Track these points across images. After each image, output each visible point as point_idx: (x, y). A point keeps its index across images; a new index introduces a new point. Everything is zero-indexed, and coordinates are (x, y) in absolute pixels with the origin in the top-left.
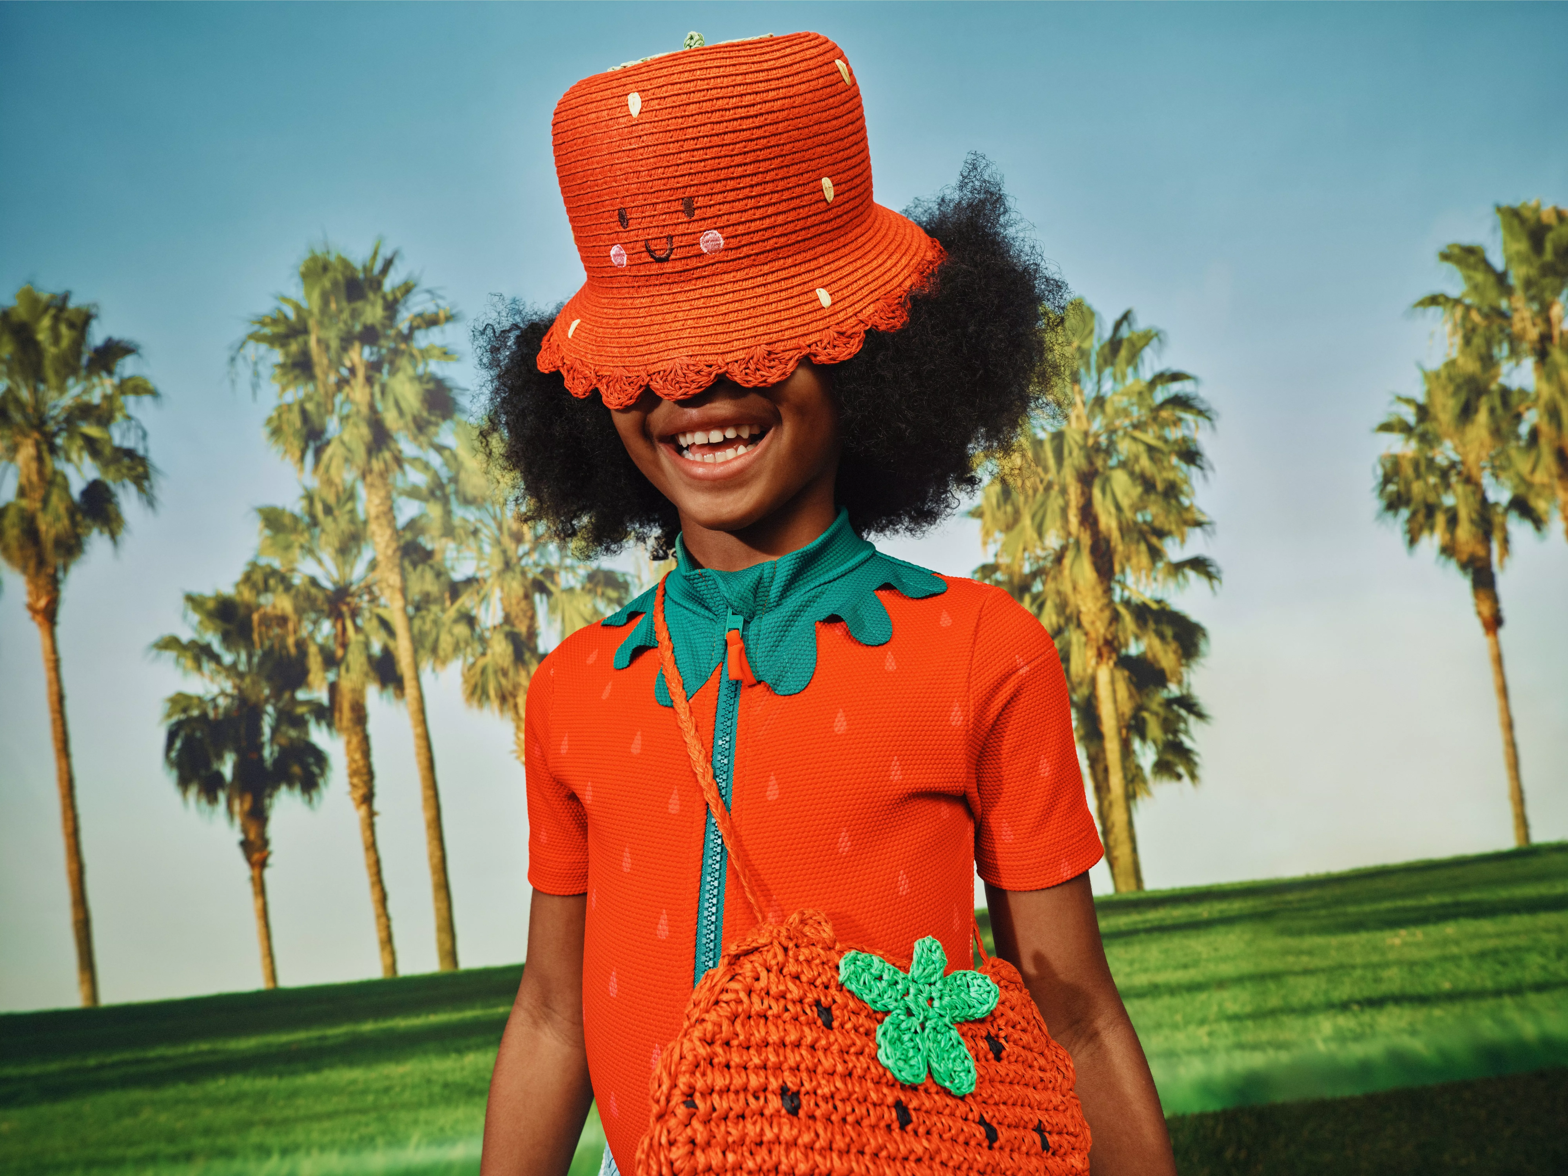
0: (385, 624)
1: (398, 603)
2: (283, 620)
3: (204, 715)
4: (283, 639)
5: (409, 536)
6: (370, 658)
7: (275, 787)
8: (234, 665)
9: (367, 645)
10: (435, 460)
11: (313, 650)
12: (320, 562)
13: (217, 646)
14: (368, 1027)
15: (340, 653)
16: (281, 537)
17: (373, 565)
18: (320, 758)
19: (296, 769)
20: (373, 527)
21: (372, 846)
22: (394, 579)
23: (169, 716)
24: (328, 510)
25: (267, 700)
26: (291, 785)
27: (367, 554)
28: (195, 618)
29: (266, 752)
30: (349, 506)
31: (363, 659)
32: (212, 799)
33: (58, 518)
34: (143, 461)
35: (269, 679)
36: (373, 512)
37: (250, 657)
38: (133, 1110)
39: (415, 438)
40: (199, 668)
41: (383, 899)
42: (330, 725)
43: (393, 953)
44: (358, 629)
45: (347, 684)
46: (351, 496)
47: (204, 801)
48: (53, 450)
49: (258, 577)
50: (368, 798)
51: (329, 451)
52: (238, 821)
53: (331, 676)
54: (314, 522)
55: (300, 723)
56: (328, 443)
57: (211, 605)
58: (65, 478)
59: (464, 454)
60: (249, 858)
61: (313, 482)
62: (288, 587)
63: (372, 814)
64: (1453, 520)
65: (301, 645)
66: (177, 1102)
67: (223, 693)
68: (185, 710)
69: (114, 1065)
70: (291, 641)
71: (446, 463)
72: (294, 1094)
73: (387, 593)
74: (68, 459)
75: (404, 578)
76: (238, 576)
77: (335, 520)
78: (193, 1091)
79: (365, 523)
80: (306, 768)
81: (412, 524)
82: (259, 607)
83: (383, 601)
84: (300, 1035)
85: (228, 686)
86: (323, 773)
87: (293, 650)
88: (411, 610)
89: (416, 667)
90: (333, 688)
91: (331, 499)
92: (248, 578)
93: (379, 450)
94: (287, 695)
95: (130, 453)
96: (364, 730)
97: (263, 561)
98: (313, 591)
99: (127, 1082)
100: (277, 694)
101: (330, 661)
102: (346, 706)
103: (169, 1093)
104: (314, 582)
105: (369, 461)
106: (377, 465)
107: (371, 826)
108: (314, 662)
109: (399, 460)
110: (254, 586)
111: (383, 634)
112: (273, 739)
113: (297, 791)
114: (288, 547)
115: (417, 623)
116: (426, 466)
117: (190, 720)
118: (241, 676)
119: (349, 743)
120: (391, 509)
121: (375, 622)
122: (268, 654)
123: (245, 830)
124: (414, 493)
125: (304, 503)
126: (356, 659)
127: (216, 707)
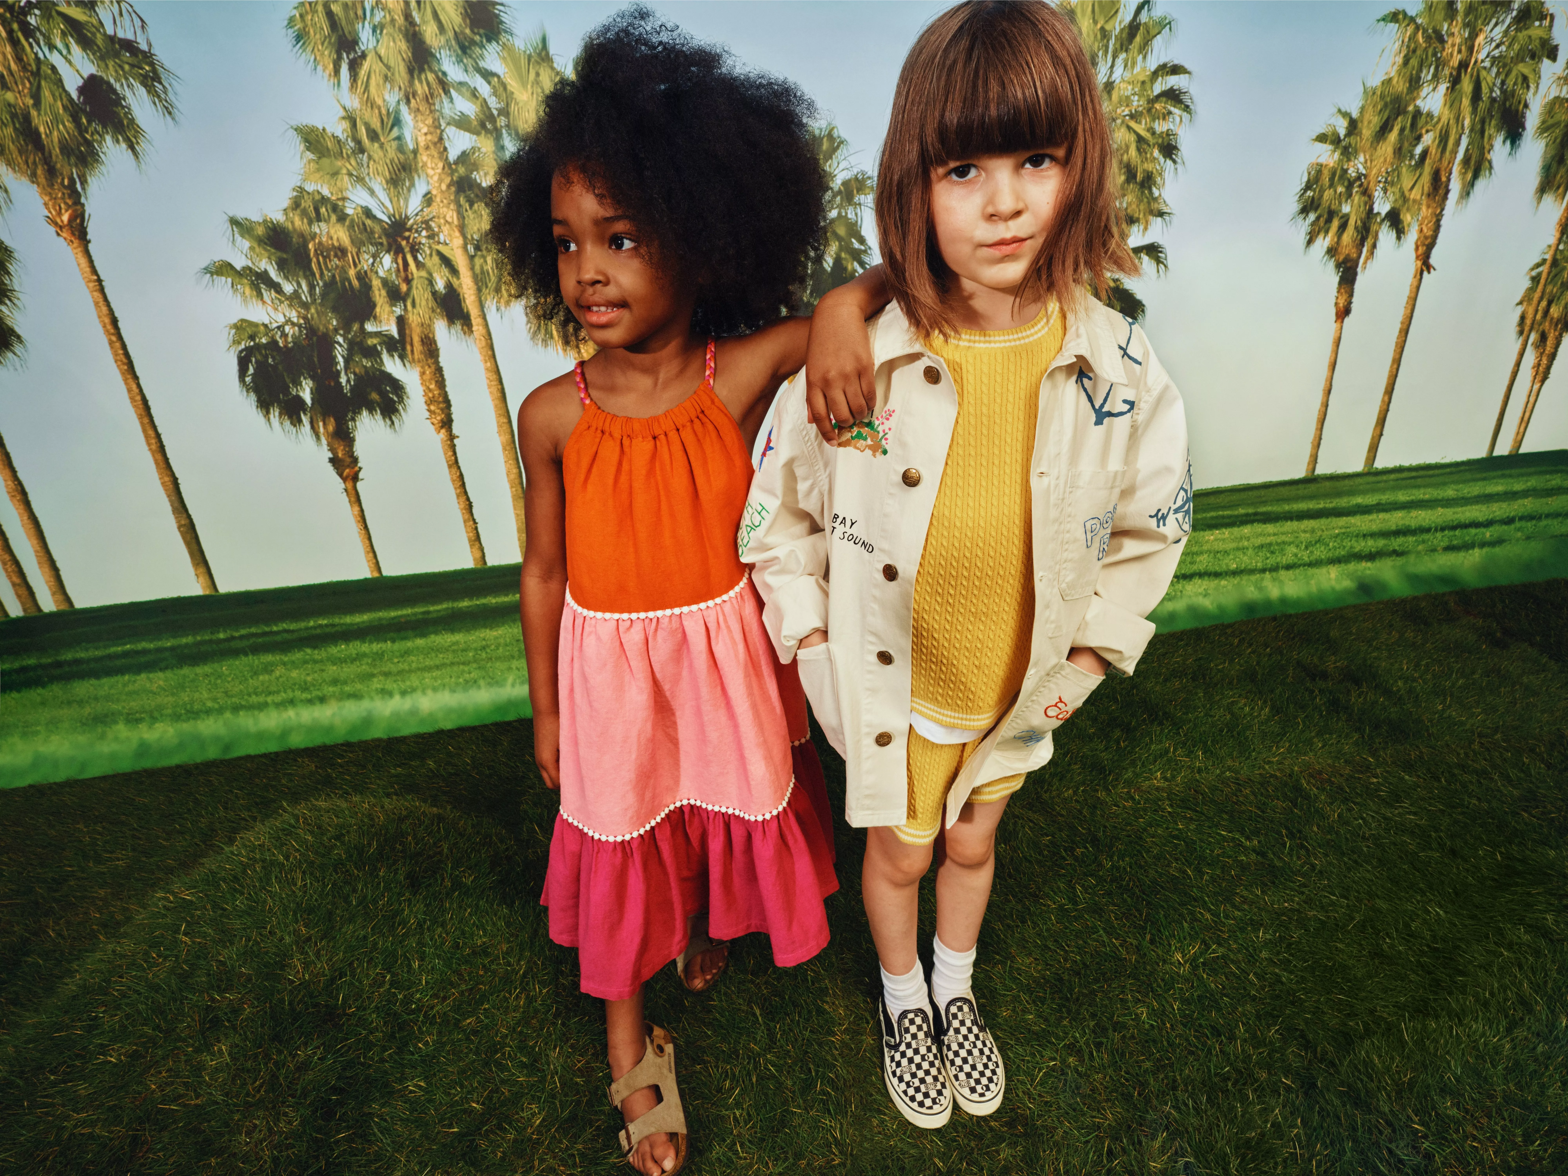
0: (446, 261)
1: (458, 241)
2: (341, 252)
3: (273, 343)
4: (344, 271)
5: (462, 170)
6: (434, 293)
7: (357, 411)
8: (296, 295)
9: (431, 282)
10: (484, 89)
11: (376, 283)
12: (372, 192)
13: (274, 274)
14: (465, 604)
15: (404, 287)
16: (325, 161)
17: (428, 199)
18: (397, 387)
19: (375, 396)
20: (424, 157)
21: (454, 464)
22: (451, 215)
23: (236, 342)
24: (373, 136)
25: (336, 330)
26: (371, 410)
27: (420, 188)
28: (245, 244)
29: (343, 380)
30: (395, 132)
31: (428, 295)
32: (296, 421)
33: (57, 119)
34: (148, 57)
35: (335, 309)
36: (422, 141)
37: (312, 287)
38: (267, 669)
39: (460, 61)
40: (260, 295)
41: (469, 507)
42: (402, 357)
43: (482, 549)
44: (419, 265)
45: (414, 319)
46: (397, 122)
47: (287, 423)
48: (28, 31)
49: (307, 203)
50: (447, 423)
51: (366, 65)
52: (324, 441)
53: (398, 311)
54: (361, 149)
55: (372, 353)
56: (364, 56)
57: (260, 231)
58: (54, 68)
59: (513, 84)
60: (340, 475)
61: (353, 102)
62: (342, 218)
63: (452, 437)
64: (1343, 227)
65: (362, 277)
66: (306, 662)
67: (289, 321)
68: (252, 337)
69: (242, 637)
70: (352, 273)
71: (495, 93)
72: (407, 653)
73: (446, 229)
74: (52, 47)
75: (461, 216)
76: (286, 203)
77: (382, 146)
78: (318, 654)
79: (415, 152)
80: (383, 394)
81: (464, 157)
82: (314, 236)
83: (442, 238)
84: (407, 611)
85: (293, 315)
86: (401, 400)
87: (356, 283)
88: (471, 249)
89: (482, 306)
90: (401, 322)
91: (376, 124)
92: (296, 204)
93: (422, 70)
94: (356, 327)
95: (129, 46)
96: (437, 362)
97: (310, 187)
98: (368, 222)
99: (256, 650)
100: (347, 327)
101: (395, 296)
102: (416, 340)
103: (298, 656)
104: (368, 213)
105: (411, 83)
106: (420, 88)
107: (453, 447)
108: (380, 296)
109: (444, 84)
110: (304, 213)
111: (445, 271)
112: (347, 368)
113: (378, 416)
114: (335, 174)
115: (478, 261)
116: (474, 94)
117: (258, 347)
118: (305, 306)
119: (423, 374)
120: (441, 139)
121: (436, 259)
122: (330, 285)
123: (332, 449)
124: (462, 123)
125: (346, 125)
126: (420, 293)
127: (284, 335)
